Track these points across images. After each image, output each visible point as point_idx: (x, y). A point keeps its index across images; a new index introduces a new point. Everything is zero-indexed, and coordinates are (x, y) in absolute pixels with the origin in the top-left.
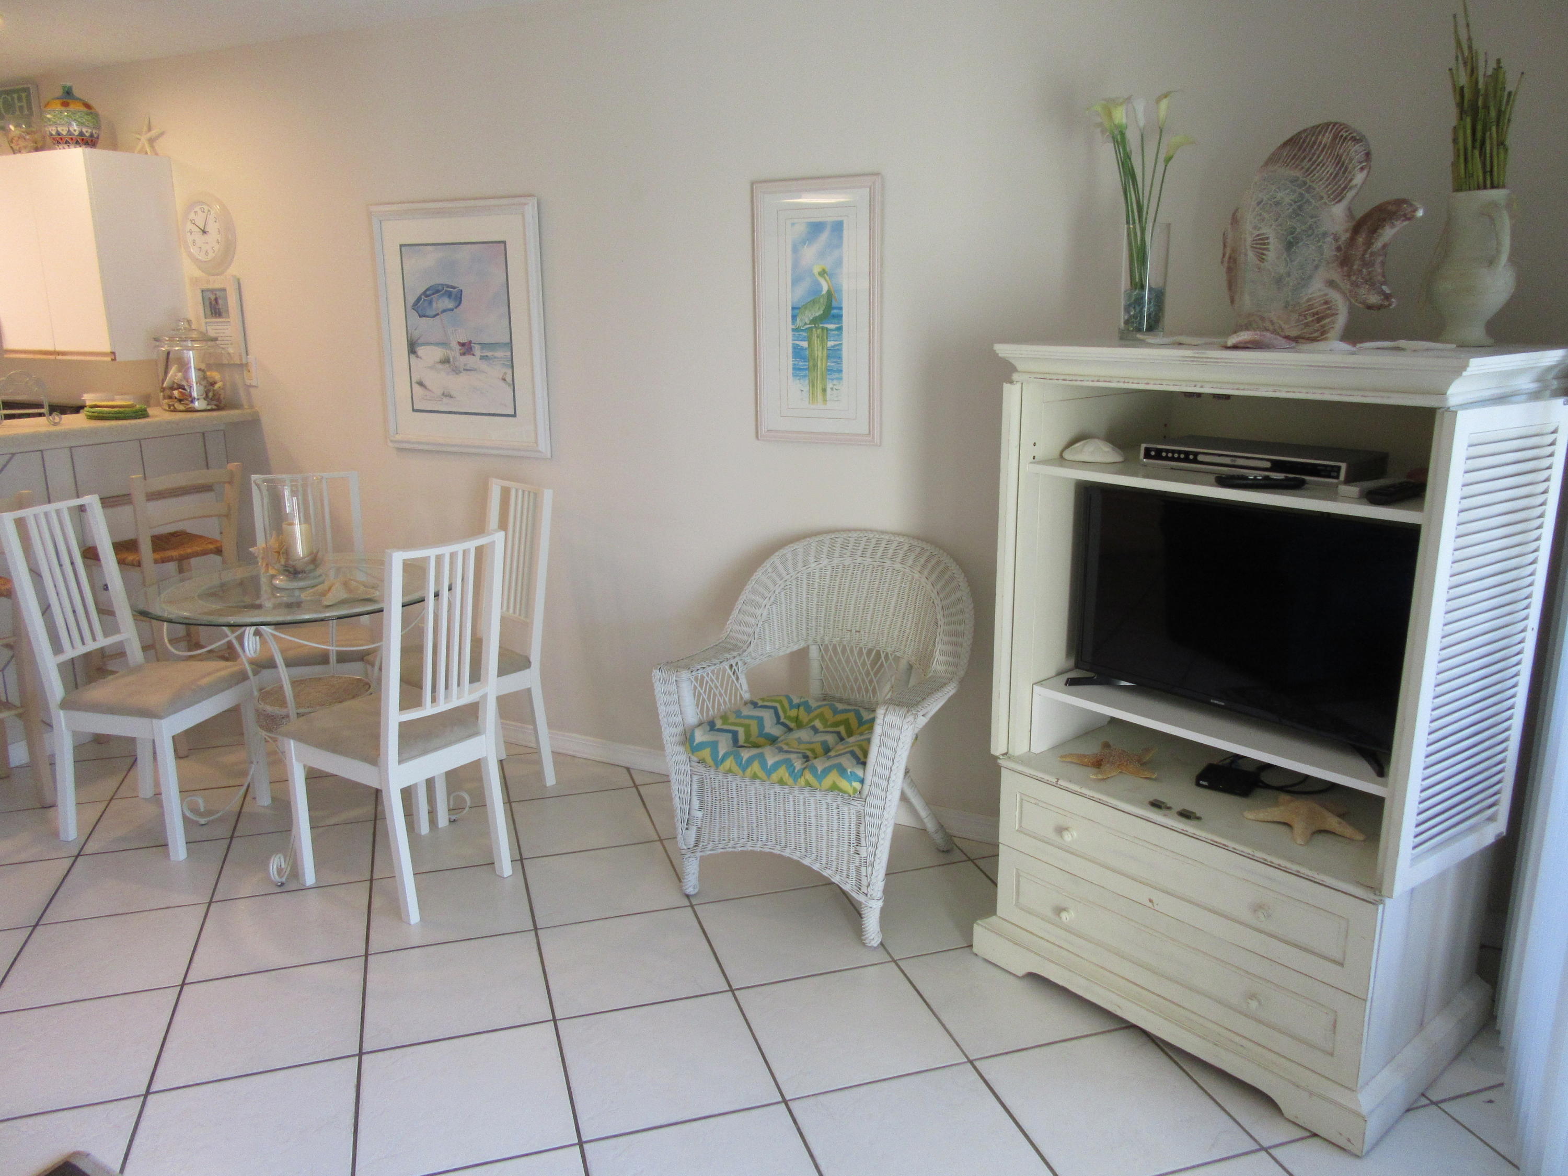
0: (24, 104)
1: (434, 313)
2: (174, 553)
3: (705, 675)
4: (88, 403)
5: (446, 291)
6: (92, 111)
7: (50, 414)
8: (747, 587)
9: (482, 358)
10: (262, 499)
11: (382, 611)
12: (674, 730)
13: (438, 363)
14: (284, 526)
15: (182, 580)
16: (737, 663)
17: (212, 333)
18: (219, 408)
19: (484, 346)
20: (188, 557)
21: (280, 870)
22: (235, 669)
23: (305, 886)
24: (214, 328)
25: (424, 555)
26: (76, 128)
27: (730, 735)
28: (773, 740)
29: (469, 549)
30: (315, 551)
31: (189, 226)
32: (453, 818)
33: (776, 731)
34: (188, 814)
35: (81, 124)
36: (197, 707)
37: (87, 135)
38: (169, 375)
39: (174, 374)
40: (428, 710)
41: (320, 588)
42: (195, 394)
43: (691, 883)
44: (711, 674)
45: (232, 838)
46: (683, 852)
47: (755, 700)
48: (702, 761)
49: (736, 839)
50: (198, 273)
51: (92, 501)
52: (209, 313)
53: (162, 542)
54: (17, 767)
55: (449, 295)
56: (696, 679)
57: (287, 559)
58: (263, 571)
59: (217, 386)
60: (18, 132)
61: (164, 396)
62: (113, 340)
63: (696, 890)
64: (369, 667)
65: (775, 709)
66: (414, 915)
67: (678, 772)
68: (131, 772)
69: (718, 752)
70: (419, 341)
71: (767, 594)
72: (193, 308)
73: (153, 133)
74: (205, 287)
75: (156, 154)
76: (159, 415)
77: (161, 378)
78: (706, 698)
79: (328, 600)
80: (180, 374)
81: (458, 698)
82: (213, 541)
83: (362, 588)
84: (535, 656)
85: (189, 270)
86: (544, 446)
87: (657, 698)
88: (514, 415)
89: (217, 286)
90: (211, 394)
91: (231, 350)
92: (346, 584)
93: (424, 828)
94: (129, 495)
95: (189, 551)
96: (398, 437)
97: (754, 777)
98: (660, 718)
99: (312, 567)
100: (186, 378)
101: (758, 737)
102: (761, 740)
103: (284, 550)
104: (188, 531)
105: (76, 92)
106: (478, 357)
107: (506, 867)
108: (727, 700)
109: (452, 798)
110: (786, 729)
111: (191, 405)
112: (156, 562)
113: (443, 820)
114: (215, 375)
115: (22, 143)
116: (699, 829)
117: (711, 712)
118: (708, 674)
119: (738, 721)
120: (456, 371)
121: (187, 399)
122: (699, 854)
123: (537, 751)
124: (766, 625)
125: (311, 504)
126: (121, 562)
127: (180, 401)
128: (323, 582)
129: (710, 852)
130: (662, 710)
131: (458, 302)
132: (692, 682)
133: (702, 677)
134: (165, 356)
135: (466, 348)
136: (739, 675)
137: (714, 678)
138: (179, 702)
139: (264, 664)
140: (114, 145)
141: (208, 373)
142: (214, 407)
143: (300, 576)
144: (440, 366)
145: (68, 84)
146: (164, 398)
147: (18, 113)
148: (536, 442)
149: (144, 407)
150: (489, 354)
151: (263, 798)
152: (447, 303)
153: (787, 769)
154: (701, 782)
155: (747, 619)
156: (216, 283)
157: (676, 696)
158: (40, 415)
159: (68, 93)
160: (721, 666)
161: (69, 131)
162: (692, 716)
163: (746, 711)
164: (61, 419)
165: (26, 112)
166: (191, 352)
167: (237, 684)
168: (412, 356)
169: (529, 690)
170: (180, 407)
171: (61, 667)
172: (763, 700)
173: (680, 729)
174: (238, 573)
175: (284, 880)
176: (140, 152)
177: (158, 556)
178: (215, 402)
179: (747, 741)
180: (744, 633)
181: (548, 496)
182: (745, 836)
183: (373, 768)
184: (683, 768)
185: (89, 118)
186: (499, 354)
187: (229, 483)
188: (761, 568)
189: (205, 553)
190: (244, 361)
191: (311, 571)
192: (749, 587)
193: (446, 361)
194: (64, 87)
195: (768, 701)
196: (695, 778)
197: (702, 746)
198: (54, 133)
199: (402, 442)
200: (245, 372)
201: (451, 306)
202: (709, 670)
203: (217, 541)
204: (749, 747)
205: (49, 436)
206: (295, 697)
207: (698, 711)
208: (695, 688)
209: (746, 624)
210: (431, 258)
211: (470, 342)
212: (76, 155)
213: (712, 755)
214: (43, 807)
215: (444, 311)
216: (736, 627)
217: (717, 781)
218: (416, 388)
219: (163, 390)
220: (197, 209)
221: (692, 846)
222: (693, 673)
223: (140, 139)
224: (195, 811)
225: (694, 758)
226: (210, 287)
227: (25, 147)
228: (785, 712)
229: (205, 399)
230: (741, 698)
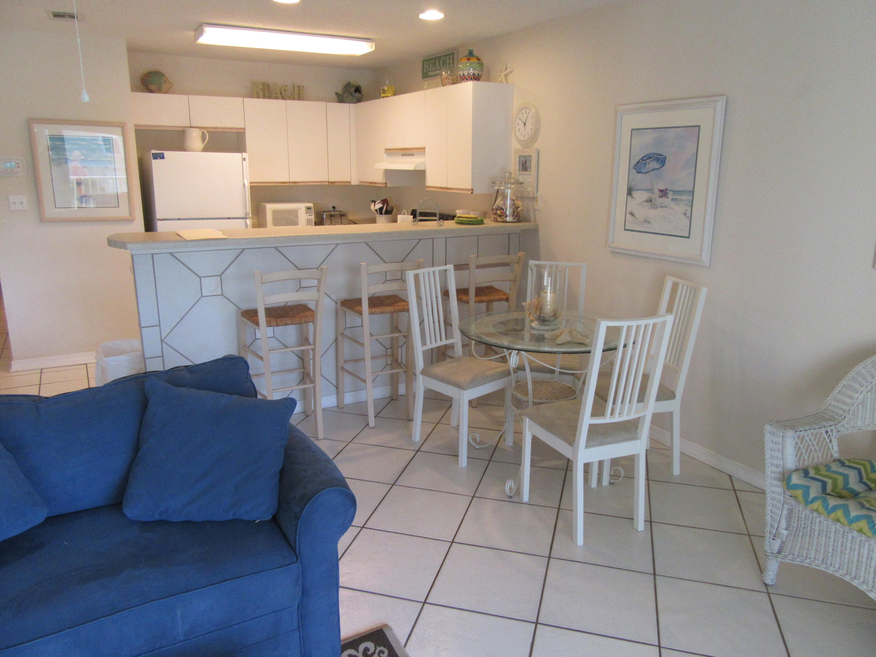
0: (451, 61)
1: (647, 171)
2: (485, 298)
3: (805, 435)
4: (458, 215)
5: (656, 157)
6: (481, 62)
7: (439, 220)
8: (849, 375)
9: (672, 200)
10: (532, 277)
11: (590, 352)
12: (775, 469)
13: (644, 202)
14: (542, 293)
15: (487, 316)
16: (832, 430)
17: (521, 180)
18: (519, 221)
19: (675, 192)
20: (492, 301)
21: (511, 488)
22: (505, 368)
23: (522, 501)
24: (523, 177)
25: (620, 325)
26: (471, 71)
27: (820, 483)
28: (855, 495)
29: (649, 325)
30: (556, 309)
31: (518, 121)
32: (612, 481)
33: (858, 488)
34: (471, 441)
35: (474, 69)
36: (483, 387)
37: (476, 74)
38: (497, 202)
39: (499, 202)
40: (607, 419)
41: (557, 332)
42: (508, 213)
43: (770, 577)
44: (810, 435)
45: (490, 461)
46: (768, 554)
47: (842, 459)
48: (795, 497)
49: (812, 559)
50: (519, 147)
51: (450, 267)
52: (521, 168)
53: (481, 291)
54: (400, 395)
55: (657, 160)
56: (798, 437)
57: (540, 313)
58: (527, 316)
59: (519, 209)
60: (446, 76)
61: (493, 213)
62: (473, 183)
63: (773, 583)
64: (576, 380)
65: (859, 470)
66: (580, 541)
67: (773, 499)
68: (449, 410)
69: (809, 495)
70: (634, 188)
71: (865, 383)
72: (514, 166)
73: (508, 71)
74: (521, 154)
75: (507, 82)
76: (489, 223)
77: (493, 203)
78: (804, 451)
79: (560, 341)
80: (502, 202)
81: (627, 415)
82: (505, 294)
83: (579, 336)
84: (679, 393)
85: (515, 145)
86: (705, 259)
87: (766, 444)
88: (689, 237)
89: (527, 154)
90: (515, 214)
91: (529, 190)
92: (570, 332)
93: (594, 484)
94: (468, 264)
95: (493, 298)
96: (613, 245)
97: (838, 520)
98: (766, 458)
99: (553, 318)
100: (505, 204)
101: (842, 489)
102: (845, 493)
103: (539, 307)
104: (494, 287)
105: (475, 53)
106: (670, 199)
107: (641, 525)
108: (820, 455)
109: (612, 470)
110: (866, 488)
111: (505, 219)
112: (476, 302)
113: (605, 481)
114: (519, 203)
115: (447, 81)
116: (783, 542)
117: (806, 463)
118: (808, 435)
119: (828, 473)
120: (655, 207)
121: (503, 216)
122: (779, 560)
123: (670, 449)
124: (861, 406)
125: (558, 280)
126: (459, 300)
127: (500, 216)
128: (558, 329)
129: (789, 561)
130: (768, 454)
131: (663, 164)
132: (795, 439)
133: (803, 437)
134: (496, 192)
135: (664, 193)
136: (832, 438)
137: (812, 439)
138: (474, 383)
139: (520, 368)
140: (488, 80)
141: (516, 202)
142: (516, 220)
143: (546, 323)
144: (645, 204)
145: (471, 48)
146: (493, 214)
147: (448, 66)
148: (701, 256)
149: (482, 218)
150: (678, 197)
151: (509, 442)
152: (654, 165)
153: (868, 523)
154: (790, 511)
155: (843, 398)
156: (527, 152)
157: (781, 446)
158: (436, 220)
159: (471, 53)
160: (820, 431)
161: (469, 73)
162: (791, 462)
163: (835, 467)
164: (443, 223)
165: (451, 65)
166: (509, 191)
167: (505, 377)
168: (629, 197)
169: (672, 413)
170: (499, 219)
171: (424, 352)
172: (850, 461)
173: (780, 469)
174: (515, 315)
175: (512, 495)
176: (500, 82)
177: (477, 299)
178: (517, 218)
179: (833, 491)
180: (841, 409)
181: (704, 292)
182: (821, 559)
183: (570, 447)
184: (777, 497)
185: (478, 65)
186: (685, 197)
187: (518, 263)
188: (862, 363)
189: (501, 300)
190: (535, 196)
191: (552, 321)
192: (850, 376)
193: (650, 201)
194: (469, 50)
195: (853, 462)
196: (786, 507)
197: (796, 487)
198: (462, 75)
199: (615, 248)
200: (535, 203)
201: (657, 167)
202: (809, 432)
203: (507, 294)
204: (834, 496)
205: (436, 231)
206: (533, 391)
207: (796, 460)
208: (797, 443)
209: (844, 403)
210: (649, 138)
211: (667, 189)
212: (469, 86)
213: (804, 496)
214: (408, 420)
215: (653, 170)
216: (834, 403)
217: (804, 513)
218: (628, 216)
219: (493, 210)
220: (524, 111)
221: (775, 552)
222: (797, 433)
223: (500, 75)
224: (474, 440)
225: (788, 493)
226: (524, 154)
227: (448, 83)
228: (867, 472)
229: (512, 216)
230: (832, 455)
